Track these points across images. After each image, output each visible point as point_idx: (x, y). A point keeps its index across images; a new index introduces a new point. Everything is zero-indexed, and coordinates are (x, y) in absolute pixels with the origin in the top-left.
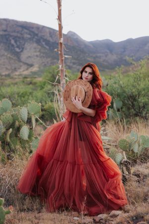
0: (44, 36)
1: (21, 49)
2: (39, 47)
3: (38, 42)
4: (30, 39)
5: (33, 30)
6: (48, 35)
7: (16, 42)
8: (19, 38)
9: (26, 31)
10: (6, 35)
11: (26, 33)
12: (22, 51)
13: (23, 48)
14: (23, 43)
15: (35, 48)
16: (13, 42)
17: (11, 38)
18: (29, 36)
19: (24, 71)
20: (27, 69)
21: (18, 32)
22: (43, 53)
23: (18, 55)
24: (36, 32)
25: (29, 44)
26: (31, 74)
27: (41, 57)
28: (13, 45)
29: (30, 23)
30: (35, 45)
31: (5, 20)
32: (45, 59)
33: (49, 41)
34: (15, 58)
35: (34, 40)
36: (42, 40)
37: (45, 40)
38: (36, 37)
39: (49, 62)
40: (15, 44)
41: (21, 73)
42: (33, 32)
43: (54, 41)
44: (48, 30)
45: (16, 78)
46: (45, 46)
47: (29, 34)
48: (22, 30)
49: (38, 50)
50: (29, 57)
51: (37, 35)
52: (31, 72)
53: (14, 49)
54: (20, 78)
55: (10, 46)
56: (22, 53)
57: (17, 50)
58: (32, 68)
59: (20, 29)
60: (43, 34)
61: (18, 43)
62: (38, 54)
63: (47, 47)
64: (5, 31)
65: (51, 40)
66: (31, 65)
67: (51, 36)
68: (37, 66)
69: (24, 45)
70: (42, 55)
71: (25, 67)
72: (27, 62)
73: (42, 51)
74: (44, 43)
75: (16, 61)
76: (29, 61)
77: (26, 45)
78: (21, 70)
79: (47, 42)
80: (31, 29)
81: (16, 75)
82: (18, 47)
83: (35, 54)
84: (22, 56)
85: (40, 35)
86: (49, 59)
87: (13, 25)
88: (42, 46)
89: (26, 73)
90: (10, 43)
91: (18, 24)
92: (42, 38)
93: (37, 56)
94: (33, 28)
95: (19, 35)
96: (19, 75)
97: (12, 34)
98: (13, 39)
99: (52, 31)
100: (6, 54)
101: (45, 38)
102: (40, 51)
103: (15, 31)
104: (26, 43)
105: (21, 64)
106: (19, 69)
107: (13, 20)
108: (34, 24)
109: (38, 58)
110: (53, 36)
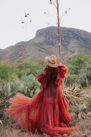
0: (81, 35)
1: (68, 43)
2: (78, 42)
3: (77, 39)
4: (73, 37)
5: (75, 32)
6: (83, 35)
8: (67, 37)
9: (70, 33)
11: (71, 34)
12: (68, 44)
13: (69, 43)
14: (69, 40)
15: (76, 43)
17: (62, 37)
18: (72, 36)
19: (69, 55)
20: (71, 54)
21: (66, 34)
22: (80, 45)
23: (66, 46)
24: (77, 34)
25: (72, 40)
26: (73, 57)
27: (79, 47)
28: (63, 41)
29: (73, 29)
30: (76, 40)
32: (81, 48)
33: (84, 38)
34: (65, 48)
35: (75, 38)
36: (79, 38)
37: (81, 38)
38: (76, 36)
39: (84, 50)
40: (64, 40)
41: (68, 56)
42: (75, 34)
43: (86, 38)
44: (83, 32)
45: (65, 59)
46: (81, 41)
47: (73, 35)
48: (69, 33)
49: (77, 43)
50: (73, 47)
52: (73, 56)
53: (64, 43)
54: (67, 59)
55: (62, 41)
56: (68, 45)
57: (66, 43)
58: (74, 53)
59: (68, 32)
60: (80, 34)
61: (66, 40)
62: (78, 45)
63: (83, 42)
65: (85, 38)
66: (74, 52)
67: (85, 36)
68: (77, 52)
69: (69, 41)
70: (79, 46)
71: (70, 53)
72: (71, 50)
73: (80, 44)
74: (81, 40)
75: (65, 50)
76: (72, 50)
77: (71, 41)
78: (68, 55)
79: (83, 39)
80: (73, 32)
81: (65, 57)
83: (76, 45)
84: (68, 47)
85: (78, 35)
86: (83, 48)
87: (63, 30)
88: (80, 41)
89: (70, 56)
91: (67, 29)
92: (79, 37)
93: (77, 47)
94: (74, 31)
95: (67, 35)
96: (67, 58)
97: (63, 35)
98: (64, 37)
99: (85, 33)
101: (81, 36)
102: (78, 44)
103: (64, 34)
104: (71, 40)
105: (68, 51)
106: (67, 54)
107: (64, 27)
109: (78, 48)
110: (86, 35)
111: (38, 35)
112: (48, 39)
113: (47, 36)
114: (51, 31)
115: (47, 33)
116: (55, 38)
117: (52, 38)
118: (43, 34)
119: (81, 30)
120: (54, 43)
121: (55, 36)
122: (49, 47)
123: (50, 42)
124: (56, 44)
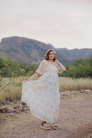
3: (38, 49)
5: (35, 43)
6: (42, 46)
7: (27, 48)
8: (29, 47)
9: (32, 44)
10: (23, 45)
12: (31, 53)
13: (31, 52)
15: (37, 52)
16: (26, 48)
17: (25, 47)
18: (33, 46)
24: (36, 44)
25: (34, 50)
28: (26, 50)
29: (34, 40)
30: (36, 50)
31: (22, 38)
35: (36, 48)
36: (39, 48)
37: (41, 48)
40: (27, 50)
42: (35, 44)
46: (41, 51)
47: (33, 45)
50: (35, 56)
51: (37, 46)
56: (31, 54)
57: (28, 52)
59: (29, 42)
61: (29, 49)
62: (39, 55)
63: (42, 52)
64: (22, 43)
65: (43, 49)
67: (43, 47)
69: (31, 50)
70: (41, 55)
74: (40, 50)
82: (28, 51)
85: (38, 46)
90: (25, 49)
93: (39, 56)
94: (35, 42)
95: (29, 45)
97: (26, 45)
98: (26, 47)
100: (24, 54)
102: (39, 54)
107: (26, 38)
108: (36, 40)
111: (4, 43)
112: (13, 47)
113: (12, 44)
114: (15, 41)
115: (12, 42)
116: (19, 47)
117: (17, 47)
118: (8, 42)
119: (40, 42)
120: (18, 51)
121: (19, 45)
122: (16, 55)
123: (15, 50)
124: (20, 52)
